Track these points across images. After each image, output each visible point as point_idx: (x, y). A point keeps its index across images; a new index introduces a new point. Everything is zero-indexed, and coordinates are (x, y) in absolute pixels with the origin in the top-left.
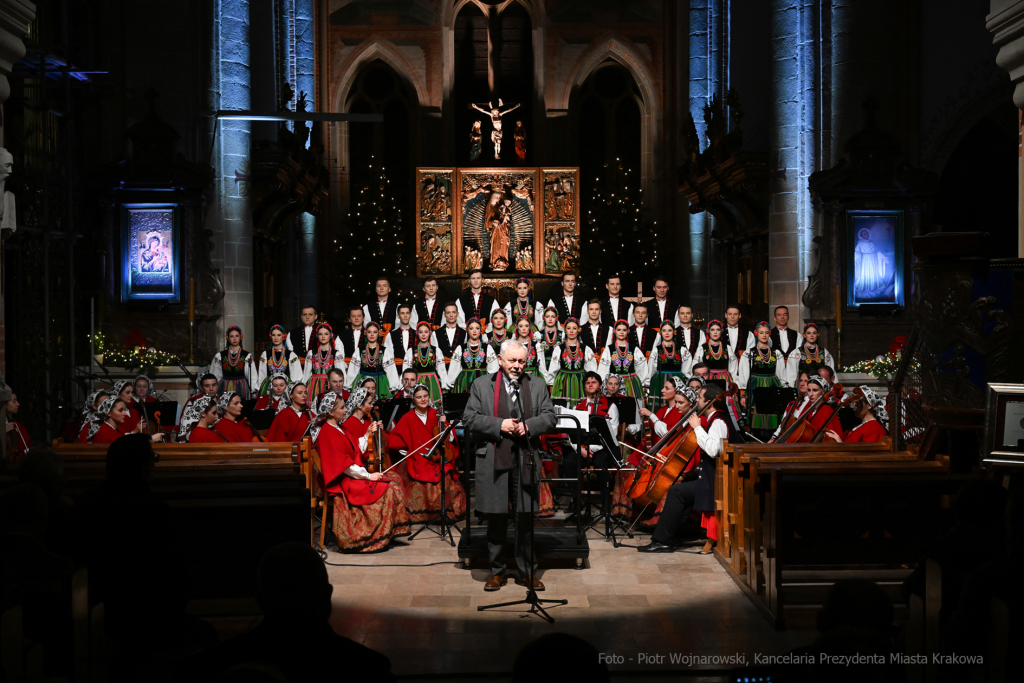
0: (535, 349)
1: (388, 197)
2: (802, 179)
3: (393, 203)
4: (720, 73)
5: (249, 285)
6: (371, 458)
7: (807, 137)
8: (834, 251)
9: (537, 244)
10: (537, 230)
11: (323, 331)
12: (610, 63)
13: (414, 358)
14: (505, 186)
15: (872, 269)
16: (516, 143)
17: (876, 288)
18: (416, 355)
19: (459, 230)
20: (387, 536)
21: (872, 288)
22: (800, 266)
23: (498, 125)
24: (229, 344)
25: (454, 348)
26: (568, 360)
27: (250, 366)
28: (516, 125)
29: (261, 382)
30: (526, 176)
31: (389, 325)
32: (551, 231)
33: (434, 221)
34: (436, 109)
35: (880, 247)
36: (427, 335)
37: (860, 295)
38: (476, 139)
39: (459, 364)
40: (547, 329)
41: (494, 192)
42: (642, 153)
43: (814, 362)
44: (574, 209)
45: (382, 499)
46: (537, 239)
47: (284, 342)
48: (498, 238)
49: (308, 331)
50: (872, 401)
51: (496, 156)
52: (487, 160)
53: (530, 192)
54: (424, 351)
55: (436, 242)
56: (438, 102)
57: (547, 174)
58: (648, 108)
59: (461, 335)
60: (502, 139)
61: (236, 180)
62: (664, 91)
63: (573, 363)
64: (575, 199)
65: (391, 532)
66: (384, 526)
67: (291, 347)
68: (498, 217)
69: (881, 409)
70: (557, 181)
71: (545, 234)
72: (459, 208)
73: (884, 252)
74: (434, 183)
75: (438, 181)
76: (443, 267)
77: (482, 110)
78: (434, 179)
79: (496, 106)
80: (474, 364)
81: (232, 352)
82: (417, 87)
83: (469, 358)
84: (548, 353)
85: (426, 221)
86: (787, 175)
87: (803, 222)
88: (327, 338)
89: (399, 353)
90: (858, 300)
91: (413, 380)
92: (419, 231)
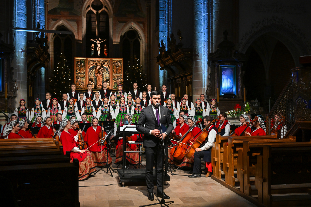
0: (126, 107)
1: (66, 66)
2: (204, 56)
3: (68, 68)
4: (168, 29)
5: (26, 87)
6: (80, 144)
7: (206, 43)
8: (216, 78)
9: (111, 81)
10: (111, 77)
11: (54, 101)
12: (131, 29)
13: (85, 110)
14: (101, 64)
15: (226, 84)
16: (105, 51)
17: (227, 90)
18: (86, 109)
19: (87, 76)
20: (88, 174)
21: (226, 90)
22: (203, 83)
23: (99, 46)
24: (20, 105)
25: (98, 107)
26: (137, 111)
27: (28, 112)
28: (104, 46)
29: (32, 118)
30: (108, 61)
31: (76, 99)
32: (115, 77)
33: (80, 73)
34: (80, 41)
35: (229, 77)
36: (89, 102)
37: (223, 92)
38: (93, 49)
39: (101, 112)
40: (129, 101)
41: (98, 65)
42: (141, 55)
43: (214, 111)
44: (121, 71)
45: (85, 160)
46: (111, 79)
47: (40, 104)
48: (99, 79)
49: (49, 101)
50: (260, 121)
51: (99, 55)
52: (96, 56)
53: (108, 66)
54: (89, 108)
55: (80, 80)
56: (81, 38)
57: (113, 60)
58: (142, 42)
59: (100, 102)
60: (100, 50)
61: (22, 52)
62: (147, 37)
63: (139, 111)
64: (122, 68)
65: (89, 172)
66: (87, 170)
67: (42, 106)
68: (99, 72)
69: (263, 124)
70: (117, 62)
71: (113, 78)
72: (87, 70)
73: (230, 78)
74: (80, 62)
75: (81, 62)
76: (83, 87)
77: (94, 41)
78: (80, 61)
79: (98, 40)
80: (106, 112)
81: (21, 108)
82: (75, 34)
83: (104, 110)
84: (130, 109)
85: (77, 73)
86: (199, 55)
87: (204, 69)
88: (56, 103)
89: (80, 109)
90: (223, 93)
91: (85, 117)
92: (75, 76)
